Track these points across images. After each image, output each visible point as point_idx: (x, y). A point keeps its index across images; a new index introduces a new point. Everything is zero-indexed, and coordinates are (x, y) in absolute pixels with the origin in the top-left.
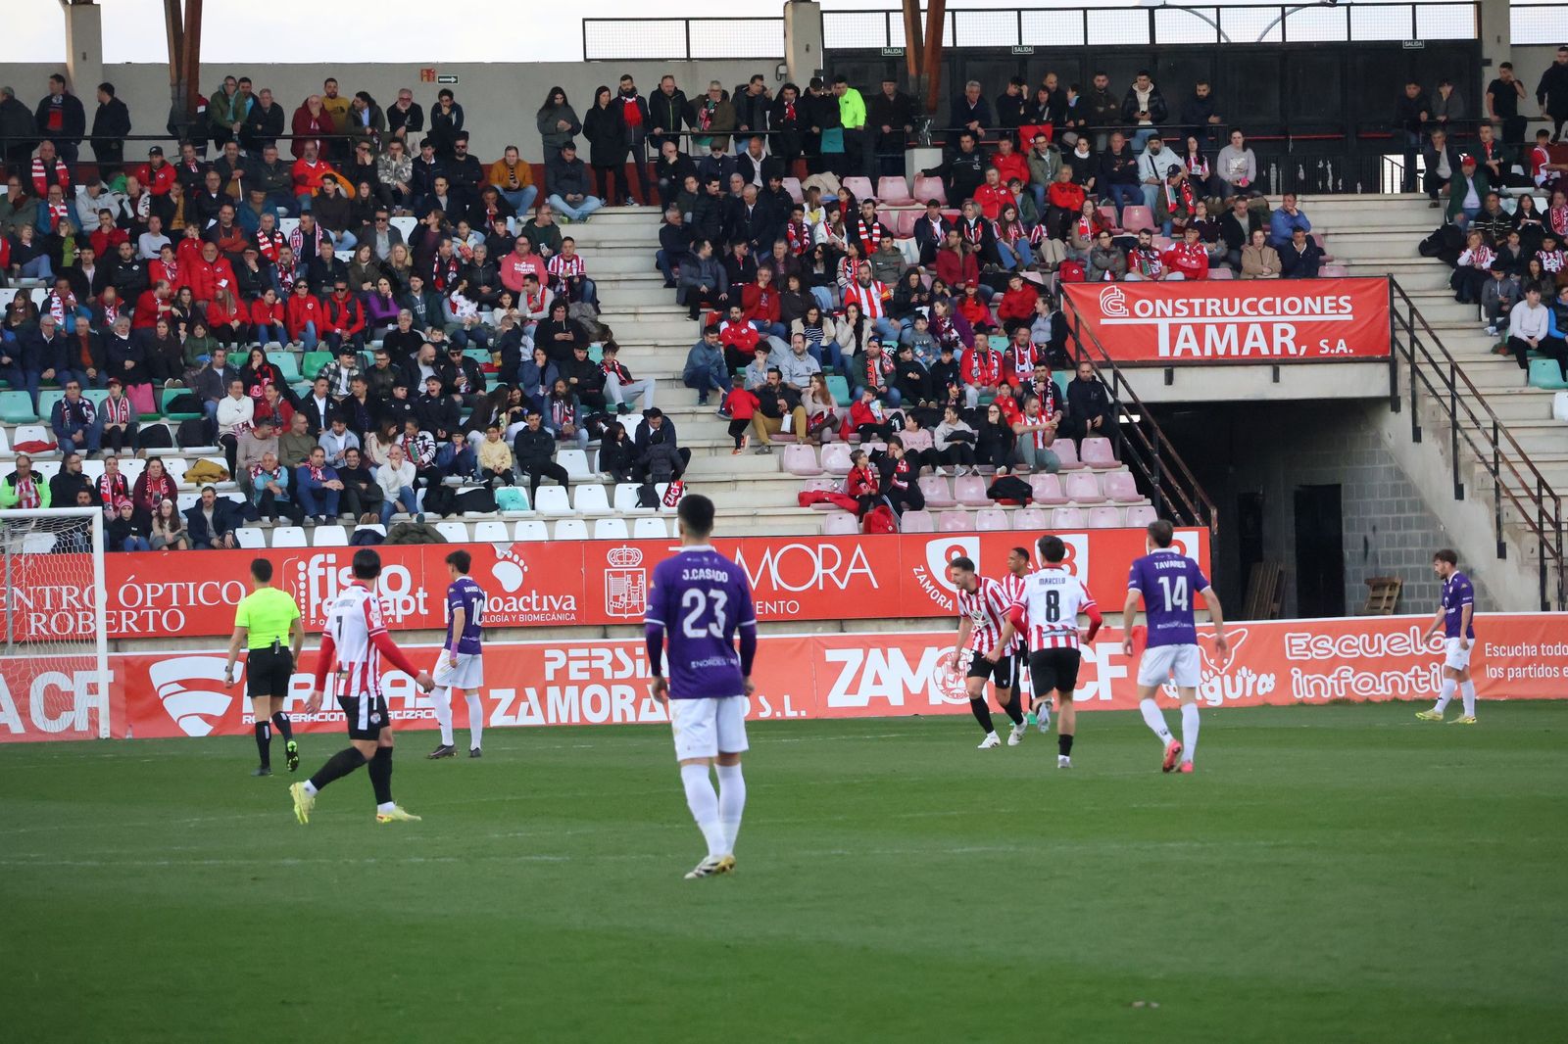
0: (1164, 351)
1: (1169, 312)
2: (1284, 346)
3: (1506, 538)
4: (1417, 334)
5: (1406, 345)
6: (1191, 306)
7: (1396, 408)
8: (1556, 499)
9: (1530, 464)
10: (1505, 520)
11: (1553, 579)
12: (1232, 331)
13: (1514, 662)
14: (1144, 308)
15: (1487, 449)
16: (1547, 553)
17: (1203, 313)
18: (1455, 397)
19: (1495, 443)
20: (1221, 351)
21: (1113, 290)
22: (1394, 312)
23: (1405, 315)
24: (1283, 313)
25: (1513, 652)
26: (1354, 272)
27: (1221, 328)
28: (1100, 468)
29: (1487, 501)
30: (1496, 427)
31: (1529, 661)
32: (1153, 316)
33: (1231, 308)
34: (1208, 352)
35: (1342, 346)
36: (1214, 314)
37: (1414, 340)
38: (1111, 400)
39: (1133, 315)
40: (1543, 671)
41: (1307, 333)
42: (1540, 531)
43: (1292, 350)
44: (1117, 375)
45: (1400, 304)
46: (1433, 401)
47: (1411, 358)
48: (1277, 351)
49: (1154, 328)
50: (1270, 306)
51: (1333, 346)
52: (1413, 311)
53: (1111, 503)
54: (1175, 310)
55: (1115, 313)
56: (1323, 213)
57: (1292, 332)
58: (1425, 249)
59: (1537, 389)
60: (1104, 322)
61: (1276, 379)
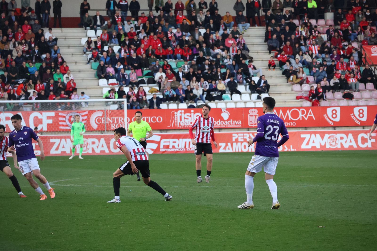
21: (375, 47)
28: (370, 90)
38: (374, 74)
53: (373, 99)
55: (375, 53)
60: (372, 55)
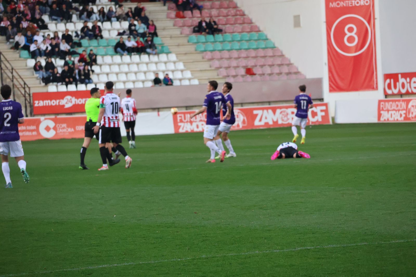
3: (16, 98)
8: (29, 88)
9: (22, 79)
10: (15, 93)
15: (10, 75)
16: (27, 102)
19: (12, 73)
30: (12, 69)
40: (27, 134)
42: (25, 96)
59: (22, 59)
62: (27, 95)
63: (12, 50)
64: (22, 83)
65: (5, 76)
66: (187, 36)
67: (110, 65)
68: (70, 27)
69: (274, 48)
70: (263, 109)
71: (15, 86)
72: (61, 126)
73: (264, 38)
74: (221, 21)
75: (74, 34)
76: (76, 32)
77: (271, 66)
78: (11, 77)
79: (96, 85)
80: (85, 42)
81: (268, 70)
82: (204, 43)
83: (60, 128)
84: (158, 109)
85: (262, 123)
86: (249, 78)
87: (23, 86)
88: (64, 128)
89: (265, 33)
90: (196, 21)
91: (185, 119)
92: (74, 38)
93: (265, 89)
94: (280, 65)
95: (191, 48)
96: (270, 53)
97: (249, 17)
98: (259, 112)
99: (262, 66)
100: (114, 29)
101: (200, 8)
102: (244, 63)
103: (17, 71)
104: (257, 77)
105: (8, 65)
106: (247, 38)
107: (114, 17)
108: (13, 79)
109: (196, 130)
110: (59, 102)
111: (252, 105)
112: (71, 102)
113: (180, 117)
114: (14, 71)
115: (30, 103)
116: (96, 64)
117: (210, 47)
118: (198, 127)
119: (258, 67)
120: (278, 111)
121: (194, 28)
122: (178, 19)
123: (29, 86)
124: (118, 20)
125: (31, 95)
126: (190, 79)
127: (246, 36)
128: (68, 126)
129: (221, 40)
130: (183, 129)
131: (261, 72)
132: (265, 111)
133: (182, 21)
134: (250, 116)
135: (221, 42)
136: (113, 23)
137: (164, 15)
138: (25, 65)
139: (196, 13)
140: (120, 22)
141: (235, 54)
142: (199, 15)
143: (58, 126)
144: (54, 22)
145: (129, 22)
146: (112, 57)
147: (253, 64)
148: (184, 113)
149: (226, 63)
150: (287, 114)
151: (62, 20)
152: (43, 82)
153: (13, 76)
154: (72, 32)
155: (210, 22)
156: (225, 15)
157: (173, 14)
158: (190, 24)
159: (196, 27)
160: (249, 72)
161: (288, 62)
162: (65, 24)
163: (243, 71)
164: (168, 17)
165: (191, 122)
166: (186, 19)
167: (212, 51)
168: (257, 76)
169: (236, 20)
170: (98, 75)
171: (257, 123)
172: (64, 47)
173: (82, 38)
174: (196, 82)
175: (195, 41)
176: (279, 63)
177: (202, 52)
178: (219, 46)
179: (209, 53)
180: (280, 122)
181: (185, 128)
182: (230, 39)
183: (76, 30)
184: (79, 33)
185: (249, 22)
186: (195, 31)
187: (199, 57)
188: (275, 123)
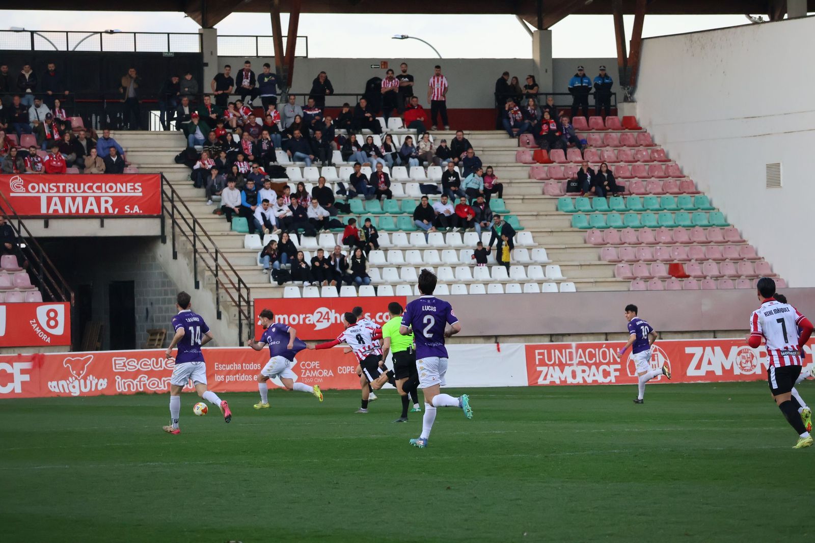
0: (44, 210)
1: (46, 190)
2: (106, 209)
3: (221, 309)
4: (175, 204)
5: (170, 209)
6: (58, 187)
7: (164, 241)
8: (248, 289)
9: (234, 271)
10: (221, 299)
11: (245, 330)
12: (79, 200)
13: (229, 373)
14: (33, 188)
15: (212, 263)
16: (243, 317)
17: (64, 191)
18: (195, 236)
19: (216, 260)
20: (74, 211)
21: (17, 178)
22: (163, 192)
23: (169, 193)
24: (106, 192)
25: (229, 368)
26: (142, 171)
27: (74, 199)
28: (11, 271)
29: (211, 290)
30: (217, 252)
31: (237, 372)
32: (38, 192)
33: (79, 189)
34: (67, 211)
35: (136, 209)
36: (70, 192)
37: (174, 207)
39: (27, 191)
40: (244, 378)
41: (118, 202)
42: (239, 306)
43: (111, 211)
44: (20, 223)
45: (166, 188)
46: (184, 238)
47: (172, 216)
48: (103, 211)
49: (39, 198)
50: (99, 188)
51: (132, 208)
52: (173, 191)
53: (17, 289)
54: (50, 189)
55: (18, 190)
56: (125, 139)
57: (111, 201)
58: (178, 160)
59: (236, 233)
60: (12, 195)
61: (102, 225)
62: (243, 303)
63: (217, 216)
64: (235, 280)
65: (201, 264)
66: (556, 197)
67: (404, 250)
68: (330, 173)
69: (725, 226)
70: (704, 345)
71: (220, 286)
72: (309, 365)
73: (707, 206)
74: (621, 172)
75: (336, 188)
76: (340, 185)
77: (718, 261)
78: (214, 268)
79: (376, 289)
80: (357, 204)
81: (713, 269)
82: (587, 212)
83: (306, 369)
84: (497, 338)
85: (702, 372)
86: (675, 283)
87: (237, 286)
88: (314, 369)
89: (709, 196)
90: (573, 170)
91: (550, 360)
92: (335, 195)
93: (707, 305)
94: (735, 261)
95: (563, 222)
96: (717, 235)
97: (677, 165)
98: (698, 351)
99: (701, 261)
100: (414, 181)
101: (581, 145)
102: (665, 253)
103: (225, 255)
104: (692, 283)
105: (208, 244)
106: (674, 206)
107: (413, 157)
108: (217, 270)
109: (570, 380)
110: (304, 319)
111: (680, 335)
112: (328, 319)
113: (540, 354)
114: (219, 255)
115: (248, 318)
116: (377, 247)
117: (600, 221)
118: (574, 375)
119: (693, 261)
120: (734, 350)
121: (569, 182)
122: (538, 164)
123: (248, 286)
124: (421, 164)
125: (252, 304)
126: (558, 282)
127: (671, 201)
128: (322, 367)
129: (622, 207)
130: (545, 379)
131: (699, 273)
132: (708, 349)
133: (546, 168)
134: (678, 357)
135: (622, 212)
136: (412, 168)
137: (510, 157)
138: (240, 244)
139: (574, 154)
140: (426, 168)
141: (649, 236)
142: (580, 159)
143: (303, 365)
144: (298, 163)
145: (443, 167)
146: (408, 234)
147: (684, 257)
148: (549, 348)
149: (629, 253)
150: (753, 356)
151: (313, 161)
152: (275, 279)
153: (217, 266)
154: (333, 184)
155: (600, 171)
156: (631, 159)
157: (528, 155)
158: (561, 175)
159: (573, 180)
160: (676, 271)
161: (753, 255)
162: (320, 169)
163: (663, 270)
164: (518, 160)
165: (562, 366)
166: (554, 164)
167: (602, 229)
168: (691, 278)
169: (652, 169)
170: (380, 267)
171: (691, 371)
172: (316, 212)
173: (352, 195)
174: (570, 287)
175: (571, 208)
176: (736, 255)
177: (584, 229)
178: (617, 220)
179: (597, 232)
180: (737, 371)
181: (549, 377)
182: (639, 207)
183: (339, 180)
184: (346, 186)
185: (678, 174)
186: (569, 189)
187: (578, 239)
188: (728, 372)
